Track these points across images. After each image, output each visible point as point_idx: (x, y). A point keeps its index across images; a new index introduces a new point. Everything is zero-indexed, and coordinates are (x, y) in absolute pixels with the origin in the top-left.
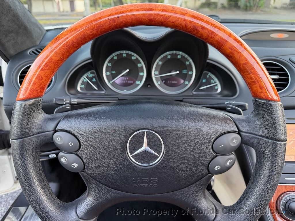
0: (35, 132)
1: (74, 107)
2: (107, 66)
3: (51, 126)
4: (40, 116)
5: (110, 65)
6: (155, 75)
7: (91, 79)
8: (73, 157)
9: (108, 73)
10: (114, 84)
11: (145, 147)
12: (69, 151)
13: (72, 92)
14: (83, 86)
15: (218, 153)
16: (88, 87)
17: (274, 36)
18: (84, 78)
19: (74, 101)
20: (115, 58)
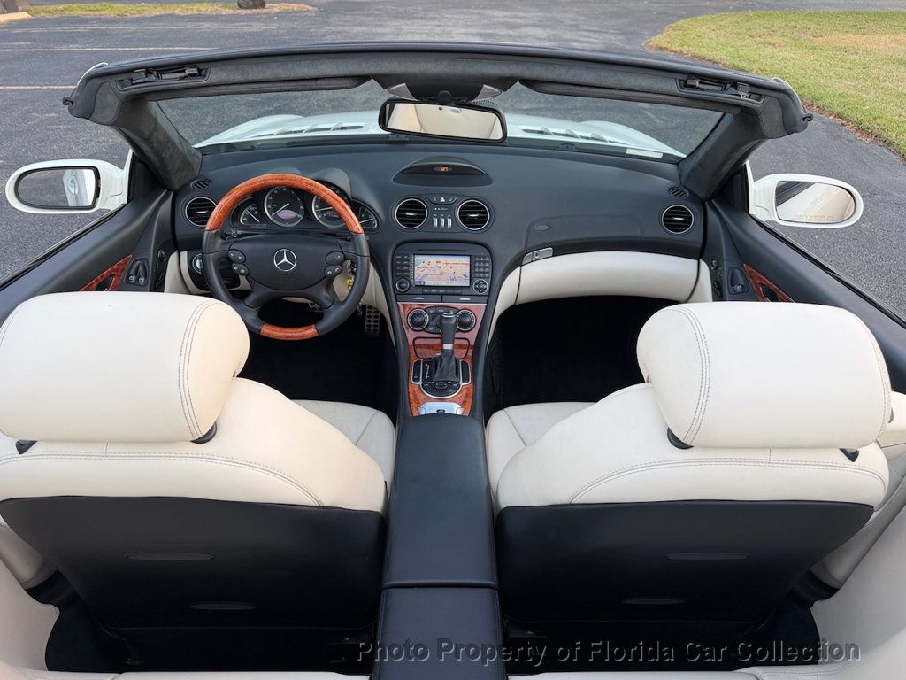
0: (217, 250)
1: (239, 236)
2: (268, 200)
3: (227, 247)
4: (220, 241)
5: (271, 198)
6: (315, 209)
7: (252, 212)
8: (241, 265)
9: (269, 207)
10: (276, 217)
11: (285, 260)
12: (238, 262)
13: (236, 224)
14: (245, 219)
15: (330, 264)
16: (250, 219)
17: (437, 169)
18: (246, 212)
19: (239, 232)
20: (276, 192)
